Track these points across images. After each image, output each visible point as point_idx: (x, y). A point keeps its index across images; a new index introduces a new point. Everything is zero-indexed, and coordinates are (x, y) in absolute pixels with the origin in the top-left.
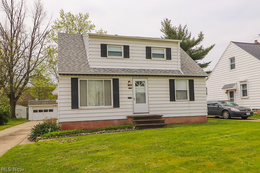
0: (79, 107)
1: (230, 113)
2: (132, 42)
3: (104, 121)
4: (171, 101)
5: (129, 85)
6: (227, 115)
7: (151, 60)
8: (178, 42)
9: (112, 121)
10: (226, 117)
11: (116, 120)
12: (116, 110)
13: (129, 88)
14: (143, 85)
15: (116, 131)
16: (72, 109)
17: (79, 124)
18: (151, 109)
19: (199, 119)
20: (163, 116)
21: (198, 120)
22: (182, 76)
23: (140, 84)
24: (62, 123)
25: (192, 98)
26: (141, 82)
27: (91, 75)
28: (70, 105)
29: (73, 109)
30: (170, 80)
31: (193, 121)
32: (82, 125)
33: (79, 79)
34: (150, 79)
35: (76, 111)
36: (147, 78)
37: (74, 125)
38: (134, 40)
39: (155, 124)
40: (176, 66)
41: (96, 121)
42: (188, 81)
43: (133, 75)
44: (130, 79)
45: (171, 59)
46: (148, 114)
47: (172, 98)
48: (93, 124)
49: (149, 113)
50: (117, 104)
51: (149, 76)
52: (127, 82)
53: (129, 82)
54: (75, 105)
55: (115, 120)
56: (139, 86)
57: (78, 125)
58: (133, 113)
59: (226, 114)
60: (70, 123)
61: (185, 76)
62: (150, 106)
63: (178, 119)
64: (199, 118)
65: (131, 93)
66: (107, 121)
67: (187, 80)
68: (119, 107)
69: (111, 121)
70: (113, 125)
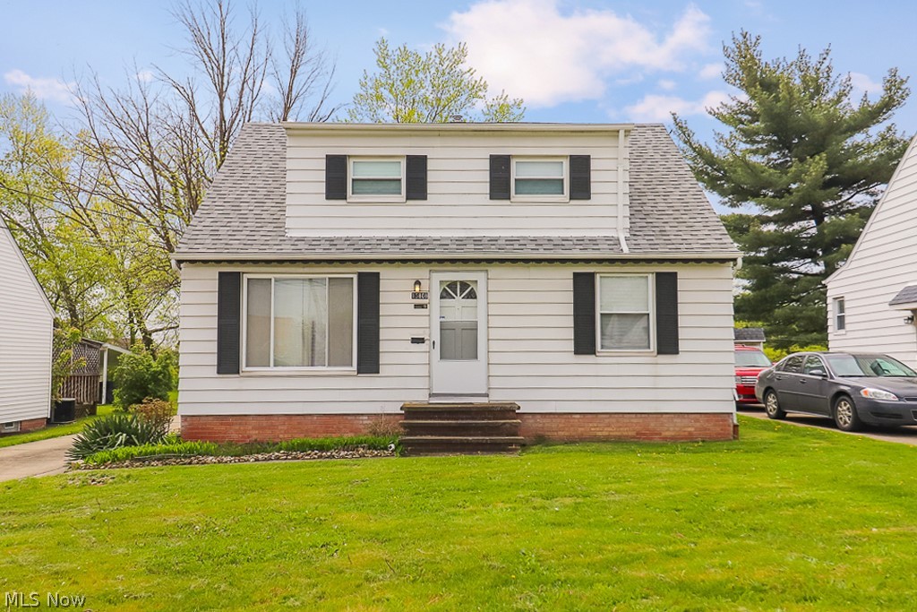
0: (243, 367)
1: (857, 407)
2: (437, 142)
3: (324, 418)
4: (577, 352)
5: (415, 296)
6: (847, 412)
7: (507, 202)
8: (618, 131)
9: (353, 418)
10: (845, 422)
11: (366, 418)
12: (367, 381)
13: (416, 306)
14: (472, 295)
15: (320, 457)
16: (218, 373)
17: (240, 424)
18: (494, 383)
19: (698, 424)
20: (519, 408)
21: (692, 429)
22: (624, 261)
23: (462, 292)
24: (188, 419)
25: (668, 342)
26: (464, 285)
28: (214, 360)
29: (221, 376)
30: (576, 275)
31: (668, 430)
32: (250, 427)
33: (245, 277)
34: (495, 271)
35: (230, 381)
36: (487, 271)
37: (223, 428)
38: (444, 136)
39: (470, 438)
40: (611, 223)
41: (298, 418)
42: (652, 279)
43: (428, 261)
44: (421, 272)
45: (590, 198)
46: (484, 400)
47: (585, 343)
48: (285, 428)
49: (487, 395)
50: (369, 361)
51: (490, 261)
52: (410, 286)
53: (418, 283)
54: (228, 361)
55: (362, 415)
56: (459, 298)
57: (237, 427)
58: (427, 392)
59: (844, 413)
60: (211, 418)
61: (636, 261)
62: (494, 370)
63: (607, 421)
64: (697, 421)
65: (424, 322)
66: (336, 418)
67: (650, 276)
68: (378, 372)
69: (349, 418)
70: (356, 431)
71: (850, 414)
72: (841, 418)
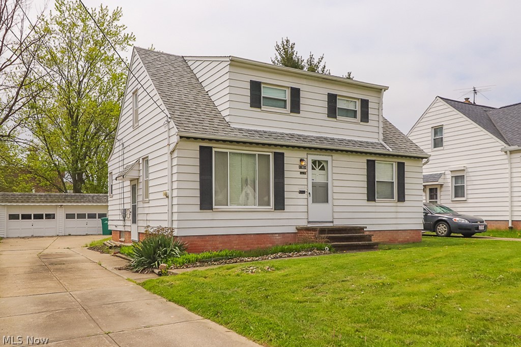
0: (214, 207)
1: (451, 226)
2: (304, 82)
3: (257, 236)
4: (368, 200)
5: (300, 167)
6: (444, 229)
7: (335, 120)
8: (381, 90)
9: (271, 235)
10: (442, 233)
11: (277, 235)
12: (279, 214)
13: (301, 173)
14: (323, 168)
15: (300, 255)
16: (201, 209)
17: (213, 240)
18: (336, 216)
19: (410, 235)
20: (366, 228)
21: (408, 237)
22: (389, 155)
23: (319, 166)
24: (183, 238)
25: (401, 198)
26: (320, 163)
27: (238, 142)
28: (198, 201)
29: (202, 211)
30: (368, 160)
31: (400, 238)
32: (218, 243)
33: (214, 150)
34: (336, 156)
35: (207, 215)
36: (332, 156)
37: (203, 243)
38: (308, 79)
40: (376, 135)
41: (244, 236)
42: (395, 166)
43: (310, 148)
44: (303, 154)
45: (368, 122)
46: (331, 225)
47: (371, 197)
48: (237, 242)
49: (332, 222)
50: (280, 204)
51: (337, 150)
52: (298, 162)
53: (302, 160)
54: (206, 203)
55: (276, 233)
56: (317, 170)
57: (211, 243)
58: (306, 220)
59: (442, 229)
60: (196, 238)
61: (393, 156)
62: (336, 209)
63: (379, 234)
64: (410, 233)
65: (304, 182)
66: (263, 236)
67: (394, 163)
68: (284, 210)
69: (269, 235)
70: (272, 243)
71: (446, 229)
72: (440, 232)
